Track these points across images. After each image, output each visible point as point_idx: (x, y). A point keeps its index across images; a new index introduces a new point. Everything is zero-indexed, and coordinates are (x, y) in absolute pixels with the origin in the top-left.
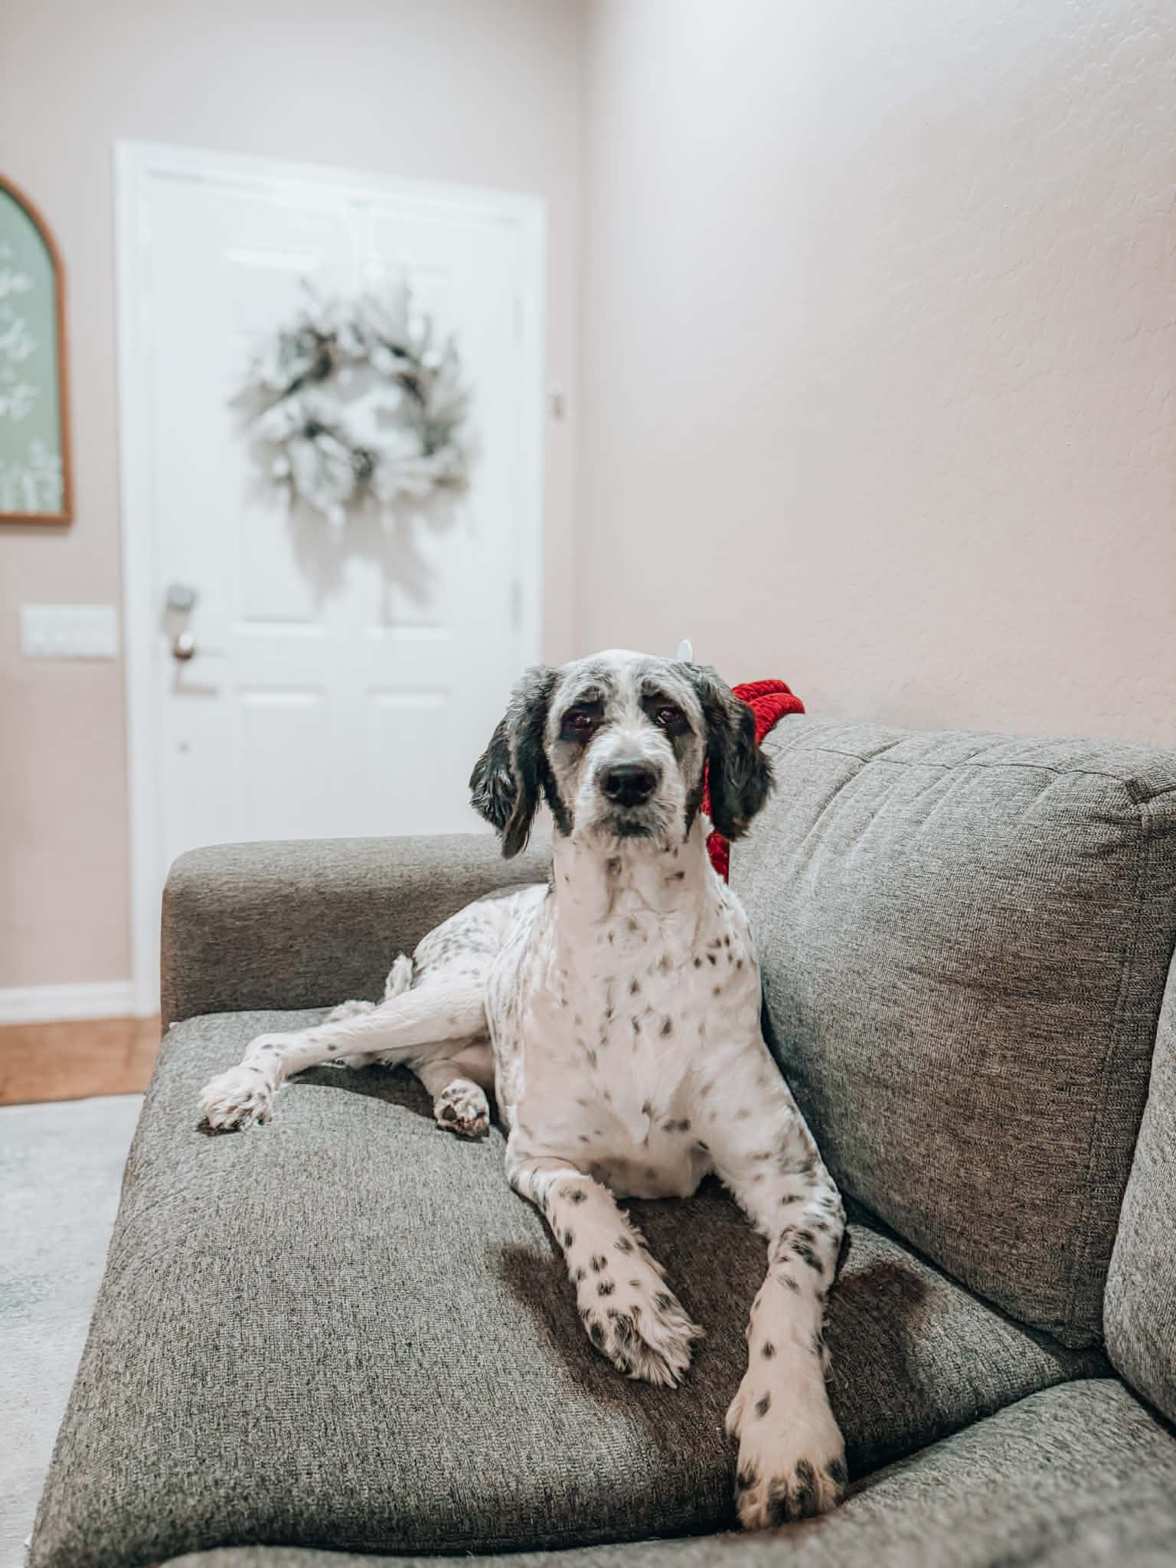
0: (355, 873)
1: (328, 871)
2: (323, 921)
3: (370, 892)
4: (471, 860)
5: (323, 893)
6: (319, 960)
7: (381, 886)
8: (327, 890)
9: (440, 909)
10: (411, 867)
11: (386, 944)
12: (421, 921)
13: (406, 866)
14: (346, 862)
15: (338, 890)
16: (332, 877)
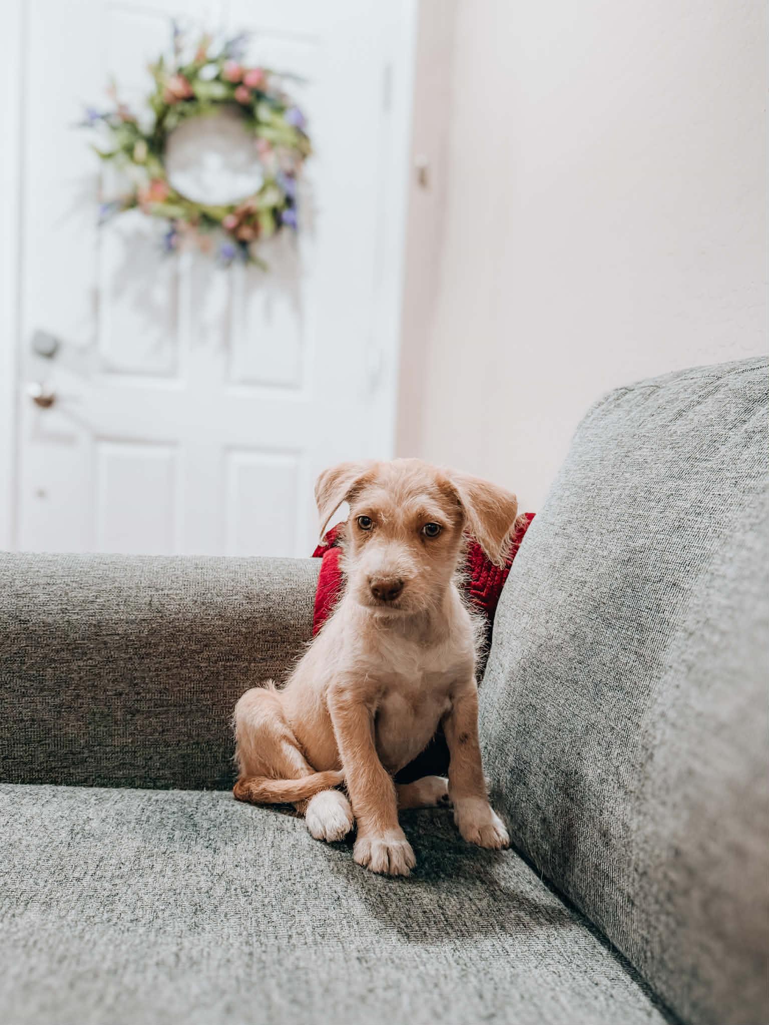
0: (80, 595)
1: (38, 591)
2: (23, 663)
3: (98, 625)
4: (256, 589)
5: (26, 622)
6: (15, 722)
7: (115, 617)
8: (34, 618)
9: (205, 654)
10: (166, 592)
11: (118, 703)
12: (175, 671)
13: (157, 590)
14: (66, 579)
15: (50, 620)
16: (43, 598)
